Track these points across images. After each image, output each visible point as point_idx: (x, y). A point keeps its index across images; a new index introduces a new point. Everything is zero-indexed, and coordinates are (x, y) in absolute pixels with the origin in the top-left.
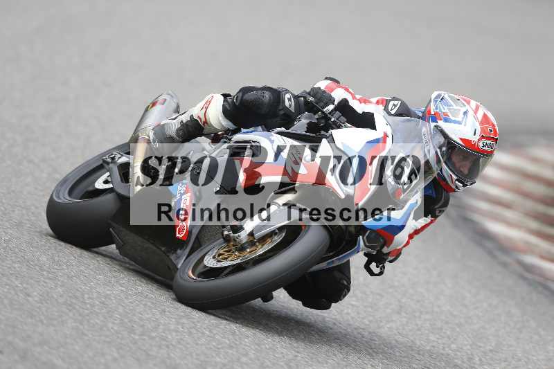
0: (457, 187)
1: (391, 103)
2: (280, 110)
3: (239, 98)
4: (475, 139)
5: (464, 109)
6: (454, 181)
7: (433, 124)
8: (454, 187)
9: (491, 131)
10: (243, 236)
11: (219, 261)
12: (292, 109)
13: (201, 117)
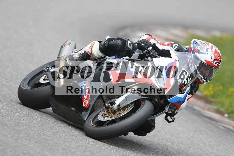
0: (204, 82)
1: (174, 45)
2: (126, 48)
3: (107, 44)
4: (212, 61)
5: (206, 47)
6: (202, 79)
7: (193, 54)
8: (202, 82)
9: (218, 57)
10: (115, 106)
11: (104, 118)
12: (131, 48)
13: (89, 51)
